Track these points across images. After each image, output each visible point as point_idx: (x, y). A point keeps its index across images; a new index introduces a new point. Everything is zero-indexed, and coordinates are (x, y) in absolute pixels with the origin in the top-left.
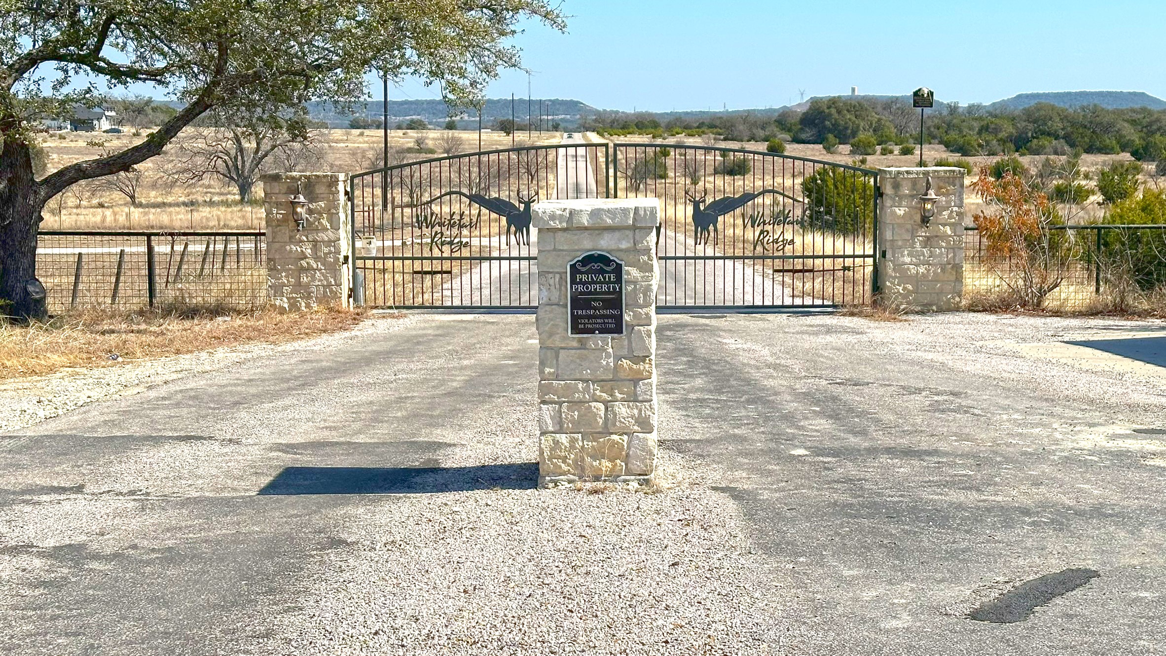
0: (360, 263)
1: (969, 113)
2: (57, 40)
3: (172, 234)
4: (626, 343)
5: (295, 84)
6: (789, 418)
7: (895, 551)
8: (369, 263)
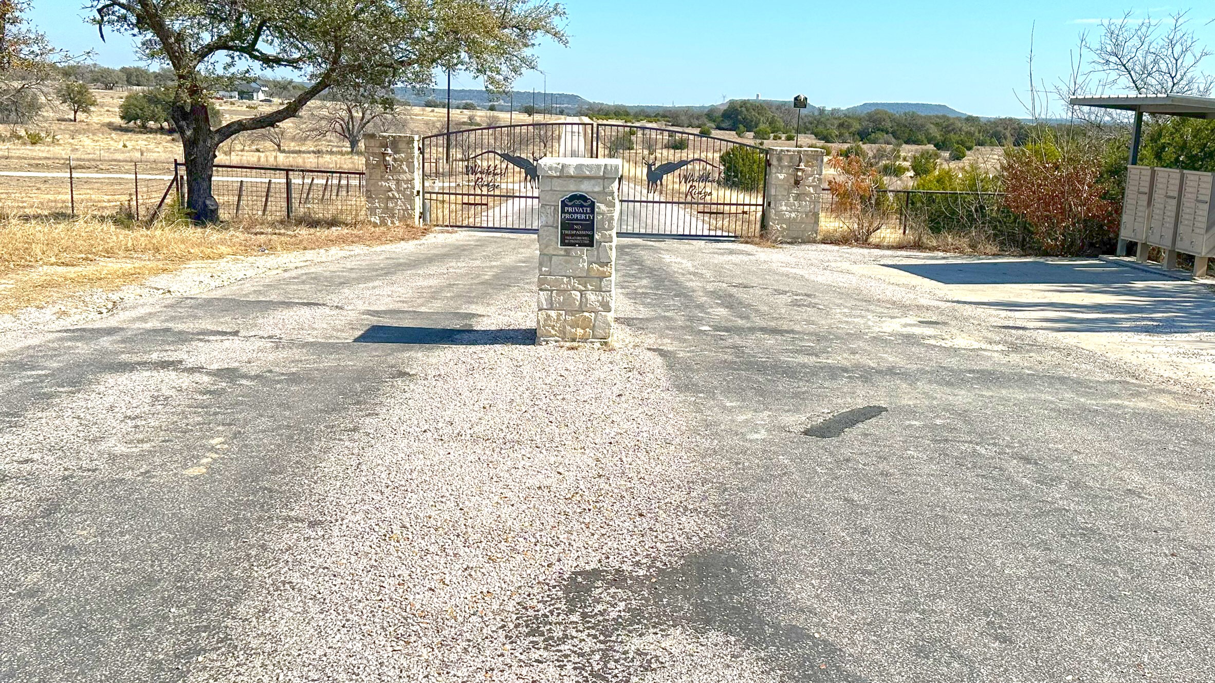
0: (427, 196)
1: (832, 114)
2: (227, 36)
3: (302, 171)
4: (596, 253)
5: (386, 73)
6: (701, 307)
7: (761, 392)
8: (434, 196)
